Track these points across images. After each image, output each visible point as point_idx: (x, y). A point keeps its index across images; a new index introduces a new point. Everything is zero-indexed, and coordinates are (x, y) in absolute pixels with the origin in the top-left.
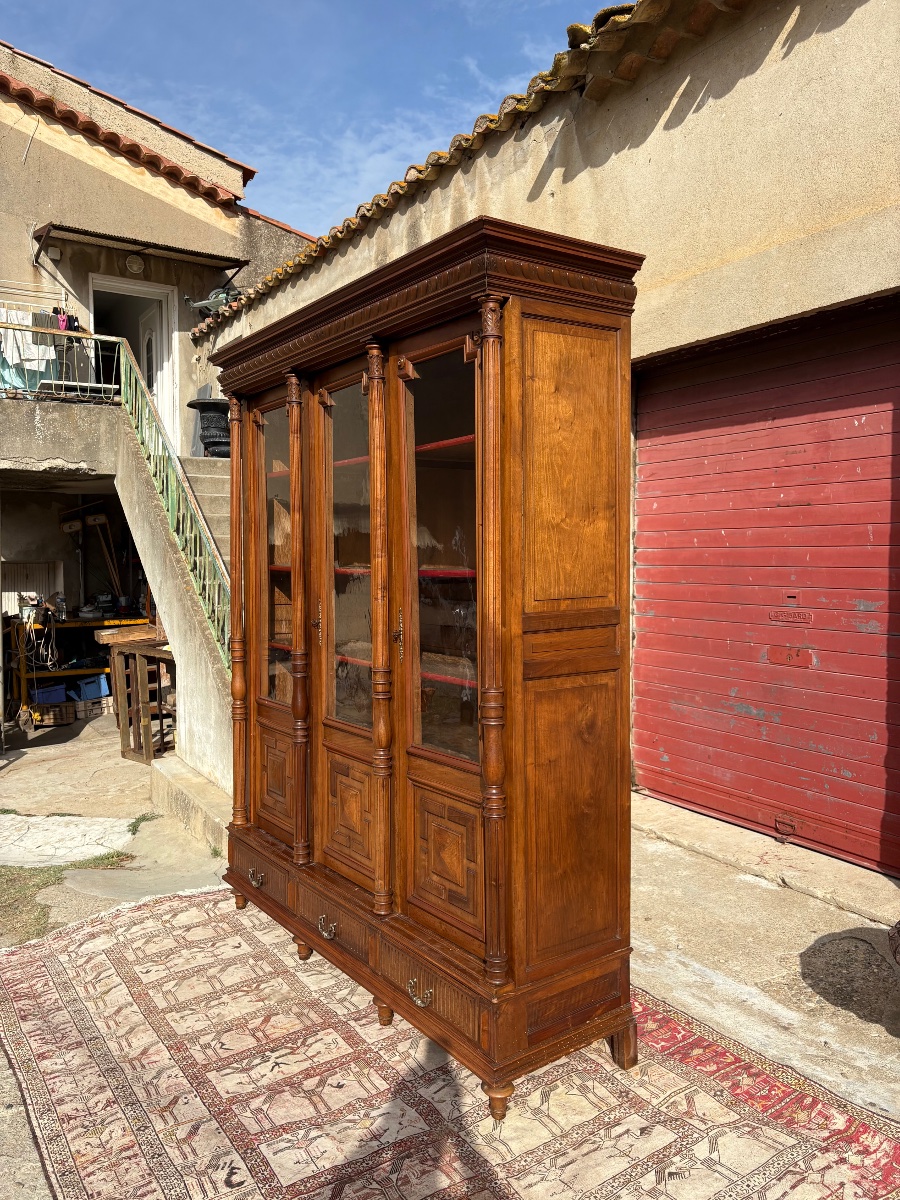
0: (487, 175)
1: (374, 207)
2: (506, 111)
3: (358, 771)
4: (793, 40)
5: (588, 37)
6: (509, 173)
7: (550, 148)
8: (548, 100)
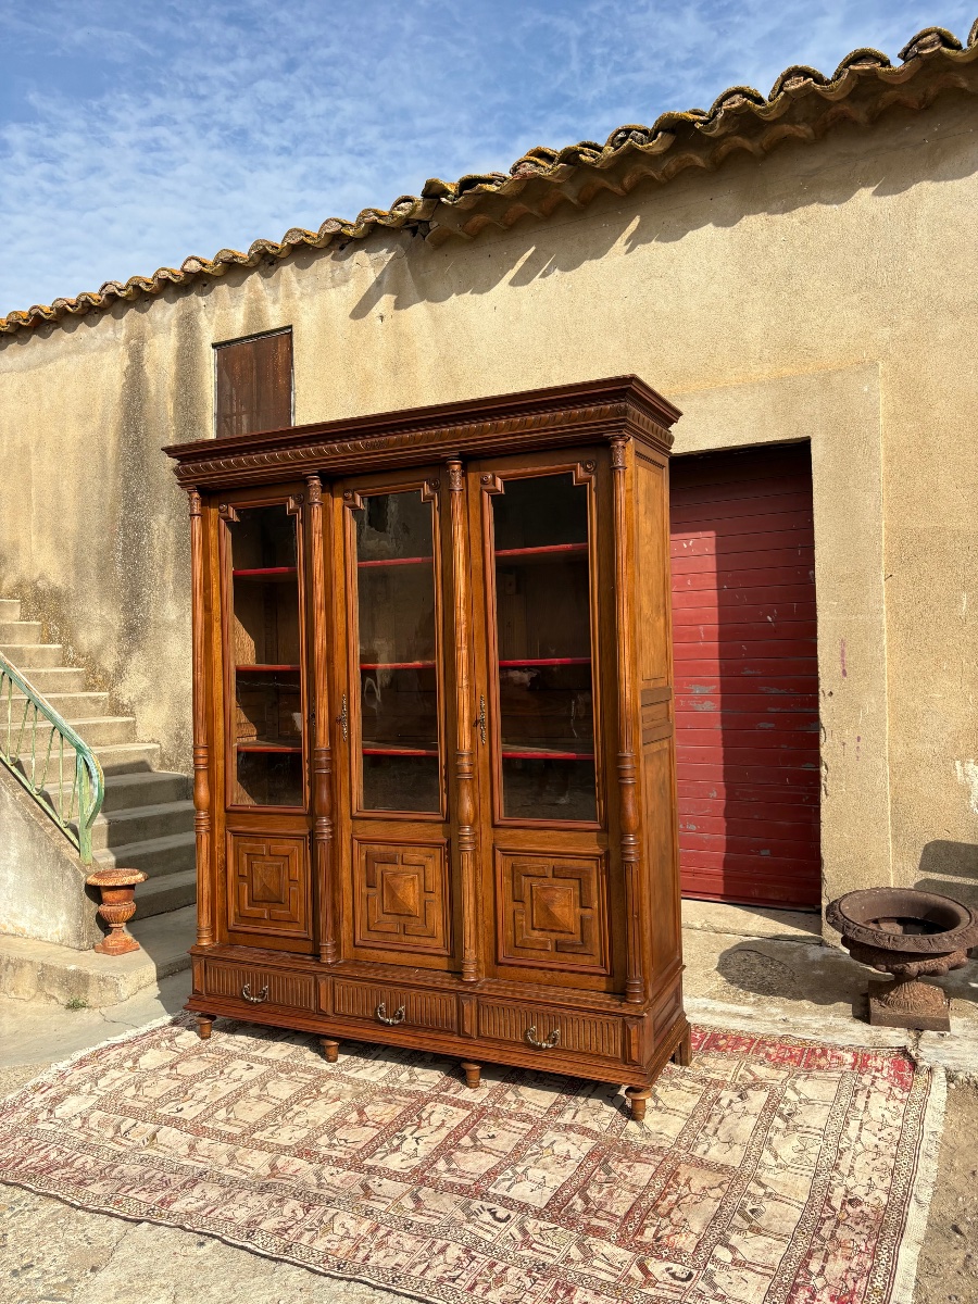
0: (295, 285)
1: (130, 288)
2: (328, 231)
3: (414, 855)
4: (636, 240)
5: (445, 192)
6: (325, 288)
7: (378, 275)
8: (374, 232)
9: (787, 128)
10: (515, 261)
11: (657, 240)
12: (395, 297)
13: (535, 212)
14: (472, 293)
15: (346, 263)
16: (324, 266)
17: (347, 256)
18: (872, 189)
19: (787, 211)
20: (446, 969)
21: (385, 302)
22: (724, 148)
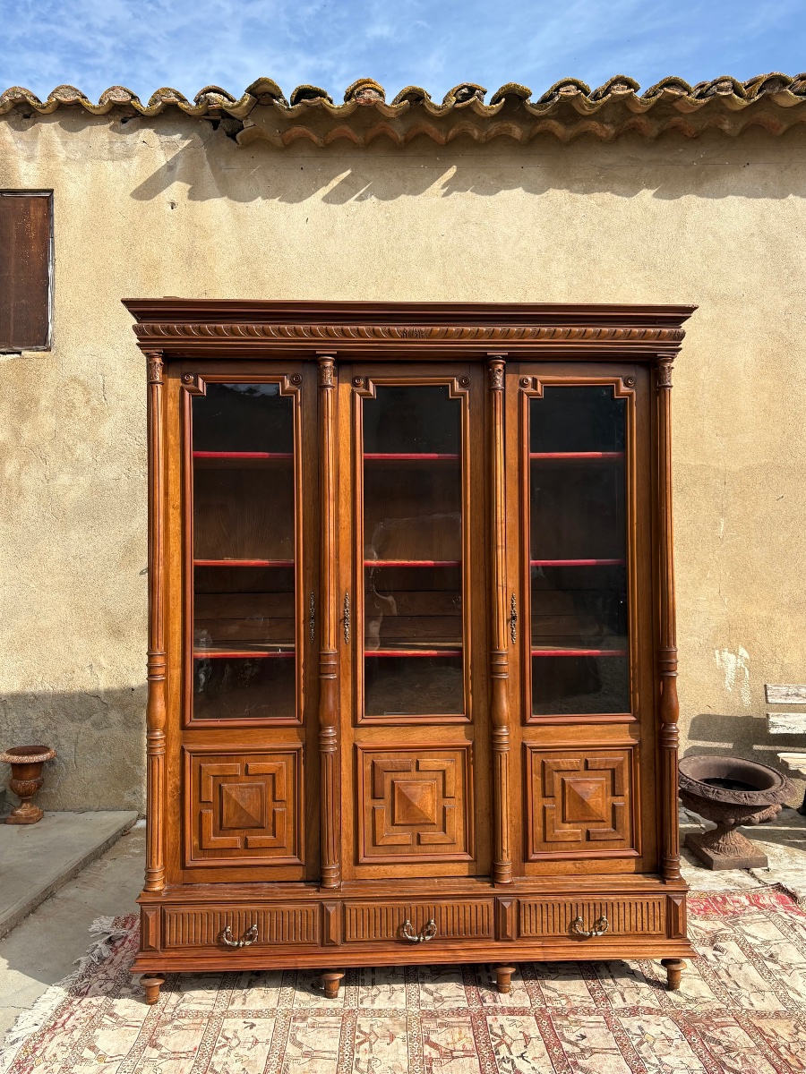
2: (112, 98)
3: (429, 762)
4: (452, 186)
5: (280, 96)
6: (101, 158)
7: (169, 159)
8: (169, 114)
9: (594, 124)
10: (330, 179)
11: (472, 191)
12: (189, 187)
13: (359, 138)
14: (280, 200)
15: (129, 138)
16: (100, 134)
17: (131, 131)
18: (653, 192)
19: (587, 193)
20: (466, 874)
21: (177, 190)
22: (539, 128)
